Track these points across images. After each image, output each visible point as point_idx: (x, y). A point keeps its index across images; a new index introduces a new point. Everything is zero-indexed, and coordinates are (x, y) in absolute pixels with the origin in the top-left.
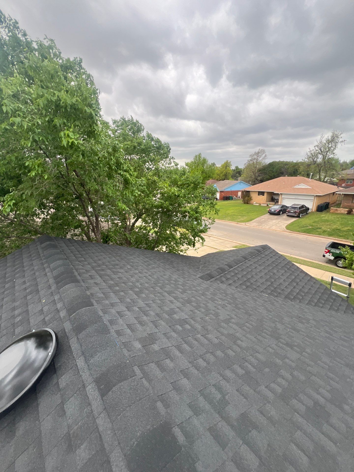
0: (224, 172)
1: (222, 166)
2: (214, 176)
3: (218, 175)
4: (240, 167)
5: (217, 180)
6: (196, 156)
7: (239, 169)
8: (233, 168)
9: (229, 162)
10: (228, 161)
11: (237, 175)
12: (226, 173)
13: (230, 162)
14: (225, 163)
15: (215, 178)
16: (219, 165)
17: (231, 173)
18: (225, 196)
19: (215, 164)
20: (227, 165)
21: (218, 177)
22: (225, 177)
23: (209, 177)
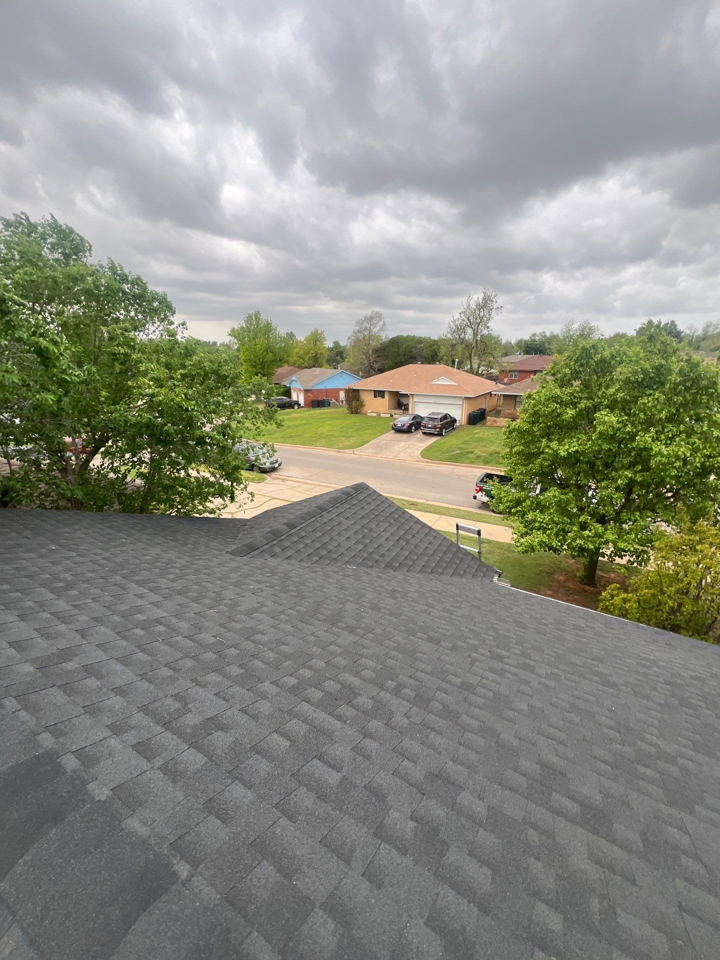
0: (312, 351)
1: (307, 339)
2: (289, 359)
3: (300, 357)
4: (342, 344)
5: (299, 367)
6: (250, 317)
7: (340, 347)
8: (329, 344)
9: (319, 332)
10: (317, 330)
11: (338, 358)
12: (316, 355)
13: (322, 333)
14: (312, 335)
15: (295, 363)
16: (301, 338)
17: (326, 354)
18: (315, 399)
19: (294, 336)
20: (316, 338)
21: (301, 361)
22: (315, 362)
23: (280, 360)
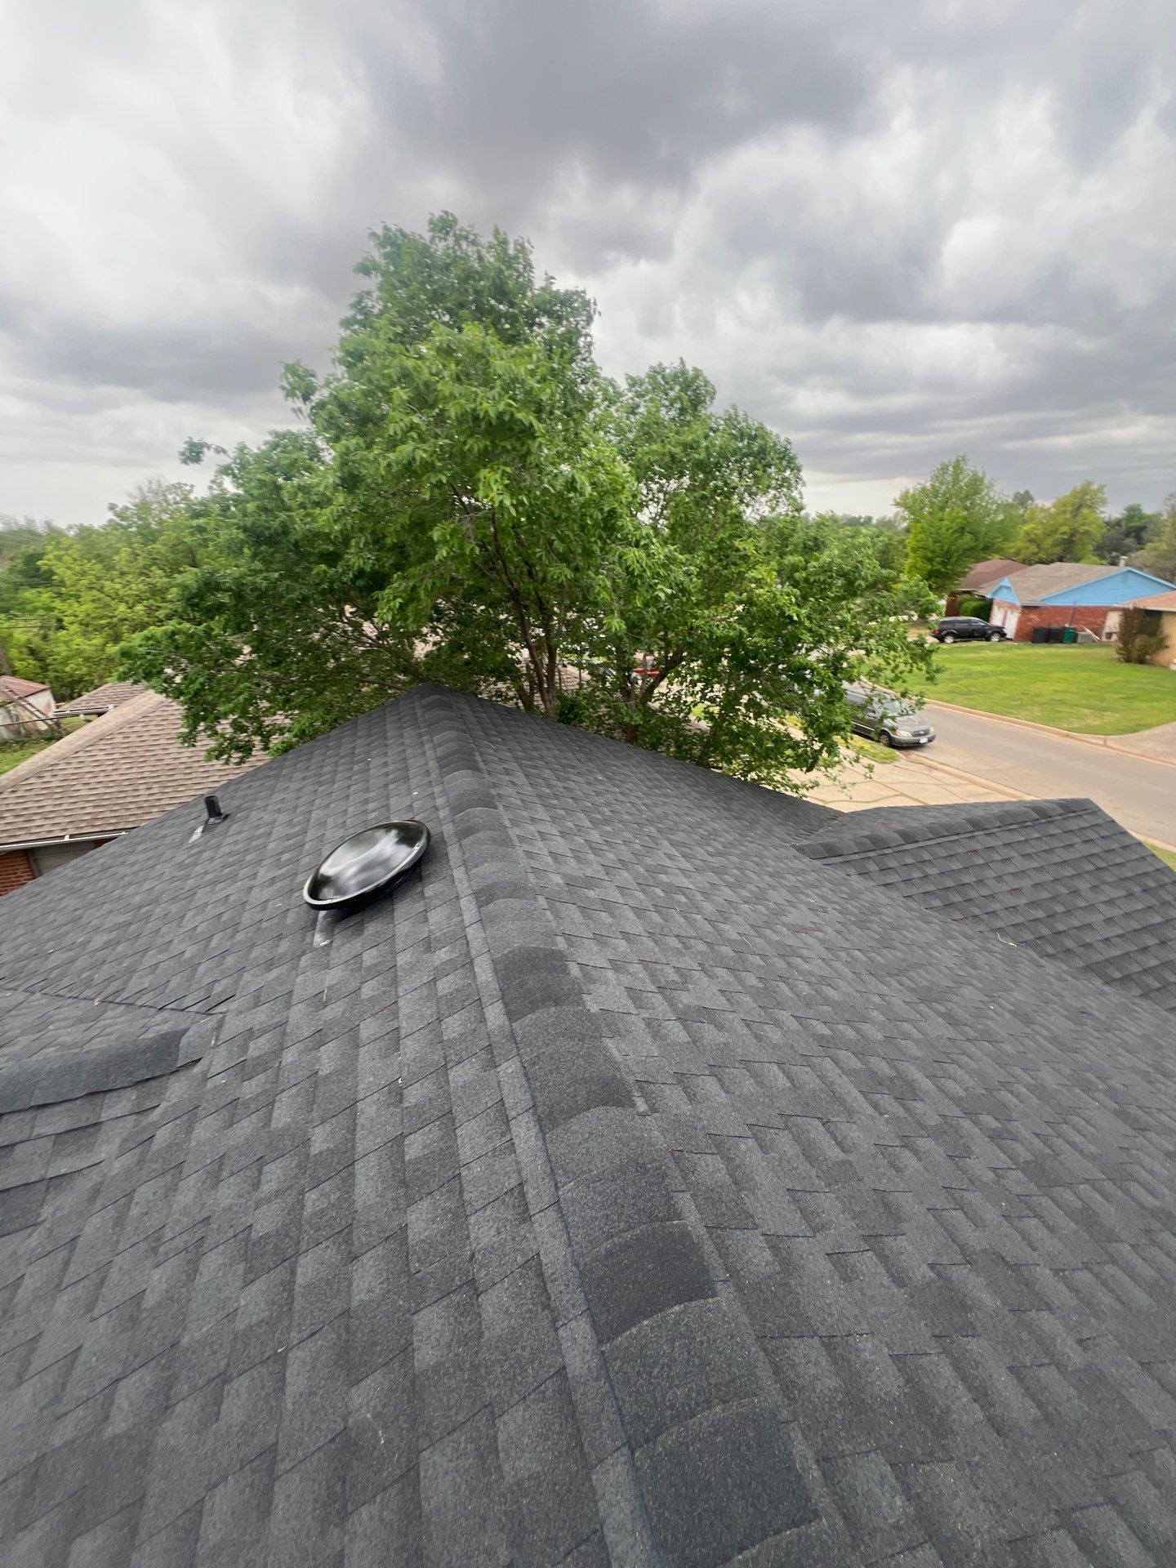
0: (1065, 529)
1: (1061, 506)
2: (1007, 545)
3: (1031, 541)
4: (1148, 510)
5: (1024, 562)
6: (944, 468)
7: (1142, 517)
8: (1113, 511)
9: (1095, 487)
10: (1089, 484)
11: (1129, 541)
12: (1072, 535)
13: (1101, 489)
14: (1074, 494)
15: (1017, 554)
16: (1045, 502)
17: (1098, 533)
18: (1045, 625)
19: (1031, 498)
20: (1082, 502)
21: (1034, 548)
22: (1067, 550)
23: (986, 548)
